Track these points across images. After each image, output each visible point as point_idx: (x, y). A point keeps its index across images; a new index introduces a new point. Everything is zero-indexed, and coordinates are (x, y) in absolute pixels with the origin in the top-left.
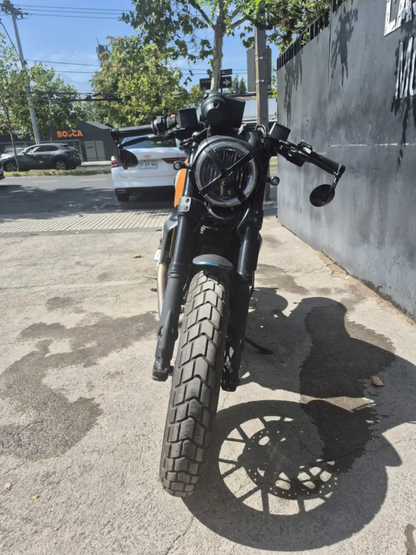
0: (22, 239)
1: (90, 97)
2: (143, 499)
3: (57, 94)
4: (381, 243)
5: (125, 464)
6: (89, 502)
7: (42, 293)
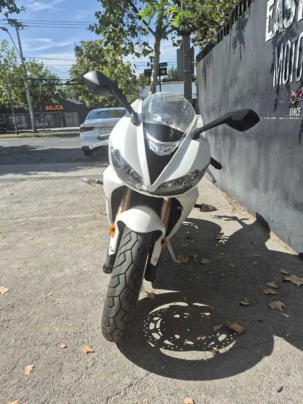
0: (14, 183)
1: (68, 82)
2: (74, 383)
3: (45, 80)
4: (266, 189)
5: (64, 355)
6: (34, 384)
7: (22, 223)
